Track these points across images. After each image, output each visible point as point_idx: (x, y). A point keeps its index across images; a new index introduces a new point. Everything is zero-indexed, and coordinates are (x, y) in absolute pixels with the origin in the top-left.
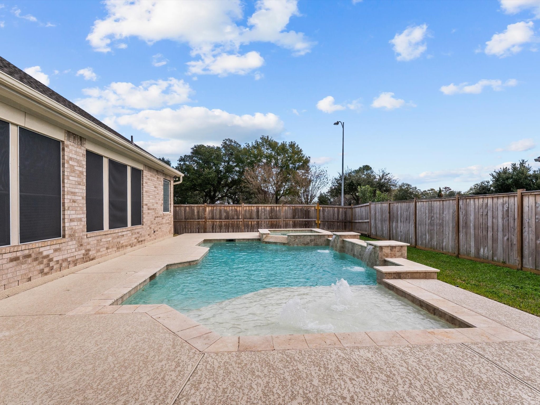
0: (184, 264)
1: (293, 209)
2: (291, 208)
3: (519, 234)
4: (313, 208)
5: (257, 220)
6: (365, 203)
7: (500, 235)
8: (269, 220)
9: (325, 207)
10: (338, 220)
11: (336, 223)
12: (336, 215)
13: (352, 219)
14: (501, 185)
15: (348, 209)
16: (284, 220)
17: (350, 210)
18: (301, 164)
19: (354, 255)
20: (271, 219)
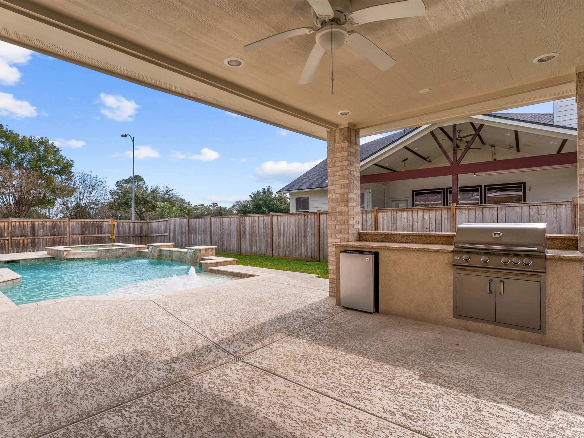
0: (7, 282)
1: (82, 224)
2: (80, 223)
3: (271, 238)
4: (106, 223)
5: (32, 238)
6: (164, 218)
7: (262, 238)
8: (50, 237)
9: (120, 222)
10: (133, 234)
11: (132, 238)
12: (132, 230)
13: (148, 233)
14: (256, 205)
15: (144, 224)
16: (71, 236)
17: (146, 224)
18: (59, 167)
19: (172, 260)
20: (52, 235)
